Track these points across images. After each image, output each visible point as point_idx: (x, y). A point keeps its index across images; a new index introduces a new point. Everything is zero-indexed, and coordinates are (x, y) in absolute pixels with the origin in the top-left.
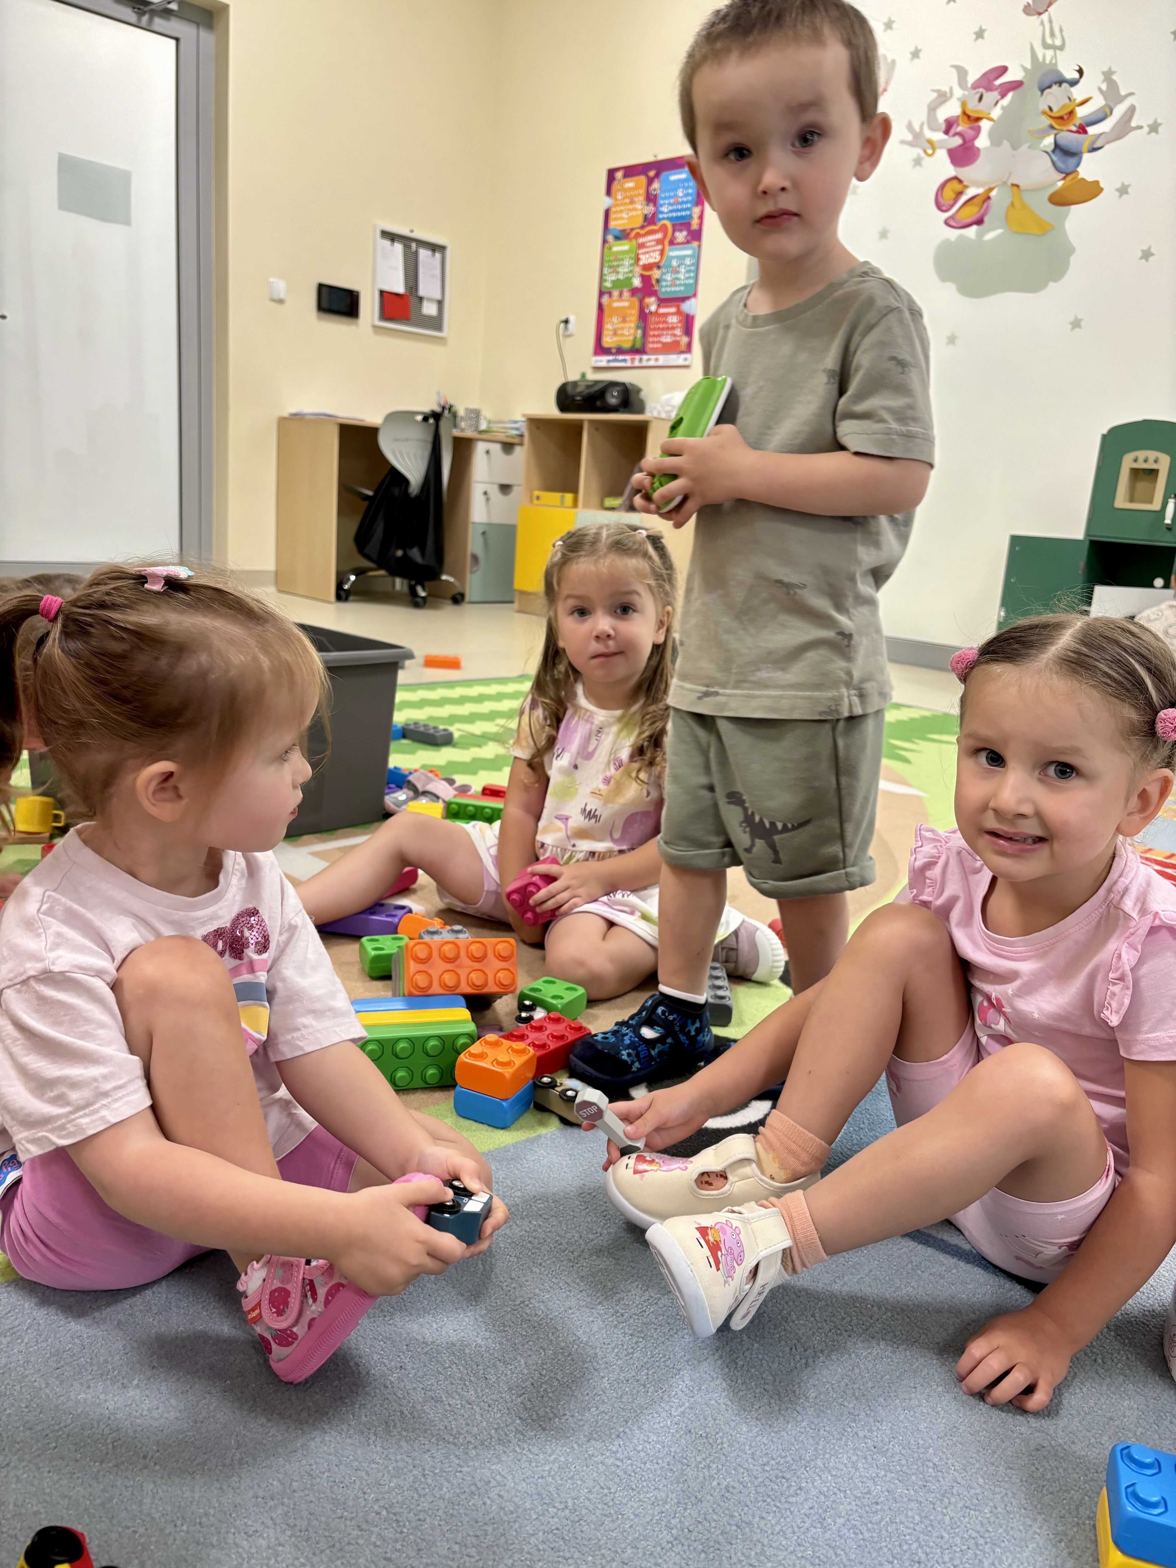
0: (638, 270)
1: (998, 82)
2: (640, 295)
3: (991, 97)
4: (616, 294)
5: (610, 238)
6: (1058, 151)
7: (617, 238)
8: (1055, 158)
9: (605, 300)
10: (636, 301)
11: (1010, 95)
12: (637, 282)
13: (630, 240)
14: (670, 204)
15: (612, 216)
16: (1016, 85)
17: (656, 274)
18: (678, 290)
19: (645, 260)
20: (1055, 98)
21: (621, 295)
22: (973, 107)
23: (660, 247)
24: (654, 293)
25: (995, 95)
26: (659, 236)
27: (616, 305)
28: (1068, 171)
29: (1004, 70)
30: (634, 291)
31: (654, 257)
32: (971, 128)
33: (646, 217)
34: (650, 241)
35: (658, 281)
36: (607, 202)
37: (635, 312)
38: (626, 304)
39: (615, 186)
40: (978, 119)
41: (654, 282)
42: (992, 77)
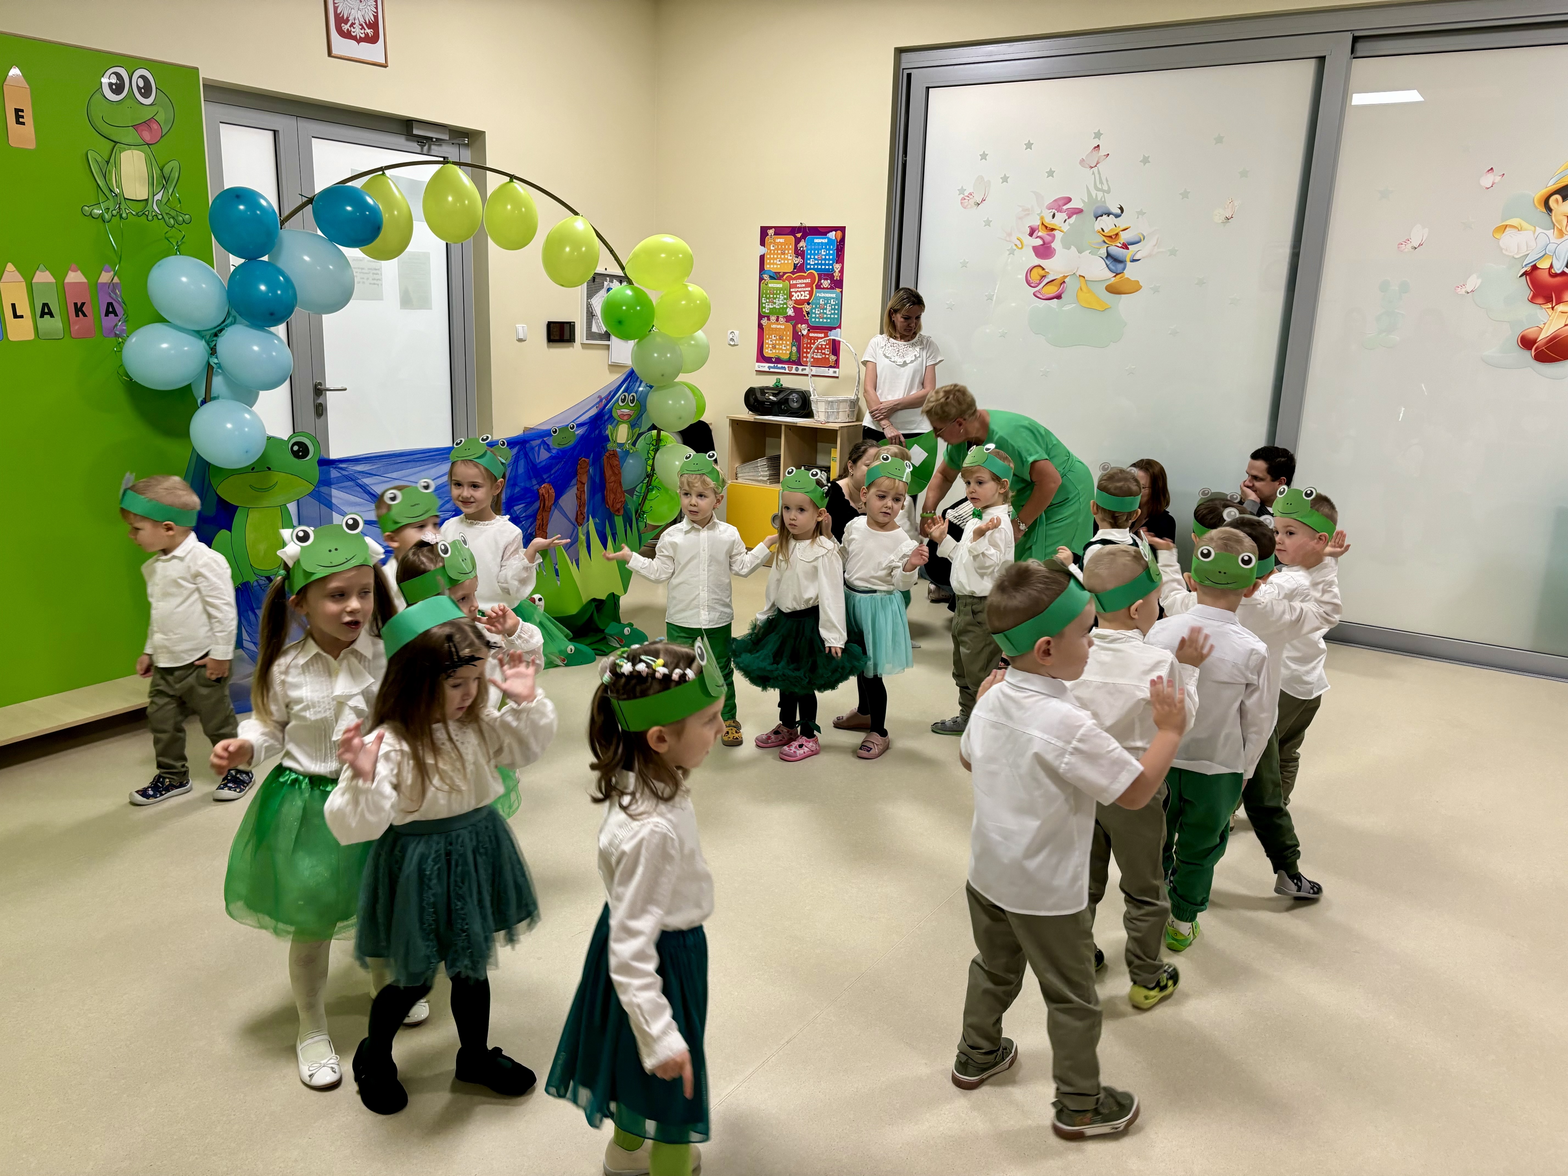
0: (791, 303)
1: (1065, 207)
2: (793, 322)
4: (773, 318)
5: (766, 277)
6: (1109, 258)
7: (771, 278)
8: (1108, 263)
9: (764, 322)
10: (790, 326)
11: (1074, 216)
12: (790, 312)
13: (784, 281)
14: (816, 259)
15: (767, 261)
16: (1079, 211)
17: (806, 308)
18: (824, 322)
19: (795, 296)
20: (1107, 224)
21: (777, 320)
22: (1048, 221)
23: (809, 289)
24: (806, 322)
26: (808, 281)
27: (774, 326)
28: (1118, 272)
29: (1069, 200)
30: (788, 319)
31: (805, 296)
32: (1048, 235)
33: (795, 266)
34: (801, 284)
35: (808, 313)
36: (762, 250)
37: (790, 333)
38: (783, 327)
39: (768, 239)
40: (1053, 230)
41: (805, 313)
42: (1061, 203)
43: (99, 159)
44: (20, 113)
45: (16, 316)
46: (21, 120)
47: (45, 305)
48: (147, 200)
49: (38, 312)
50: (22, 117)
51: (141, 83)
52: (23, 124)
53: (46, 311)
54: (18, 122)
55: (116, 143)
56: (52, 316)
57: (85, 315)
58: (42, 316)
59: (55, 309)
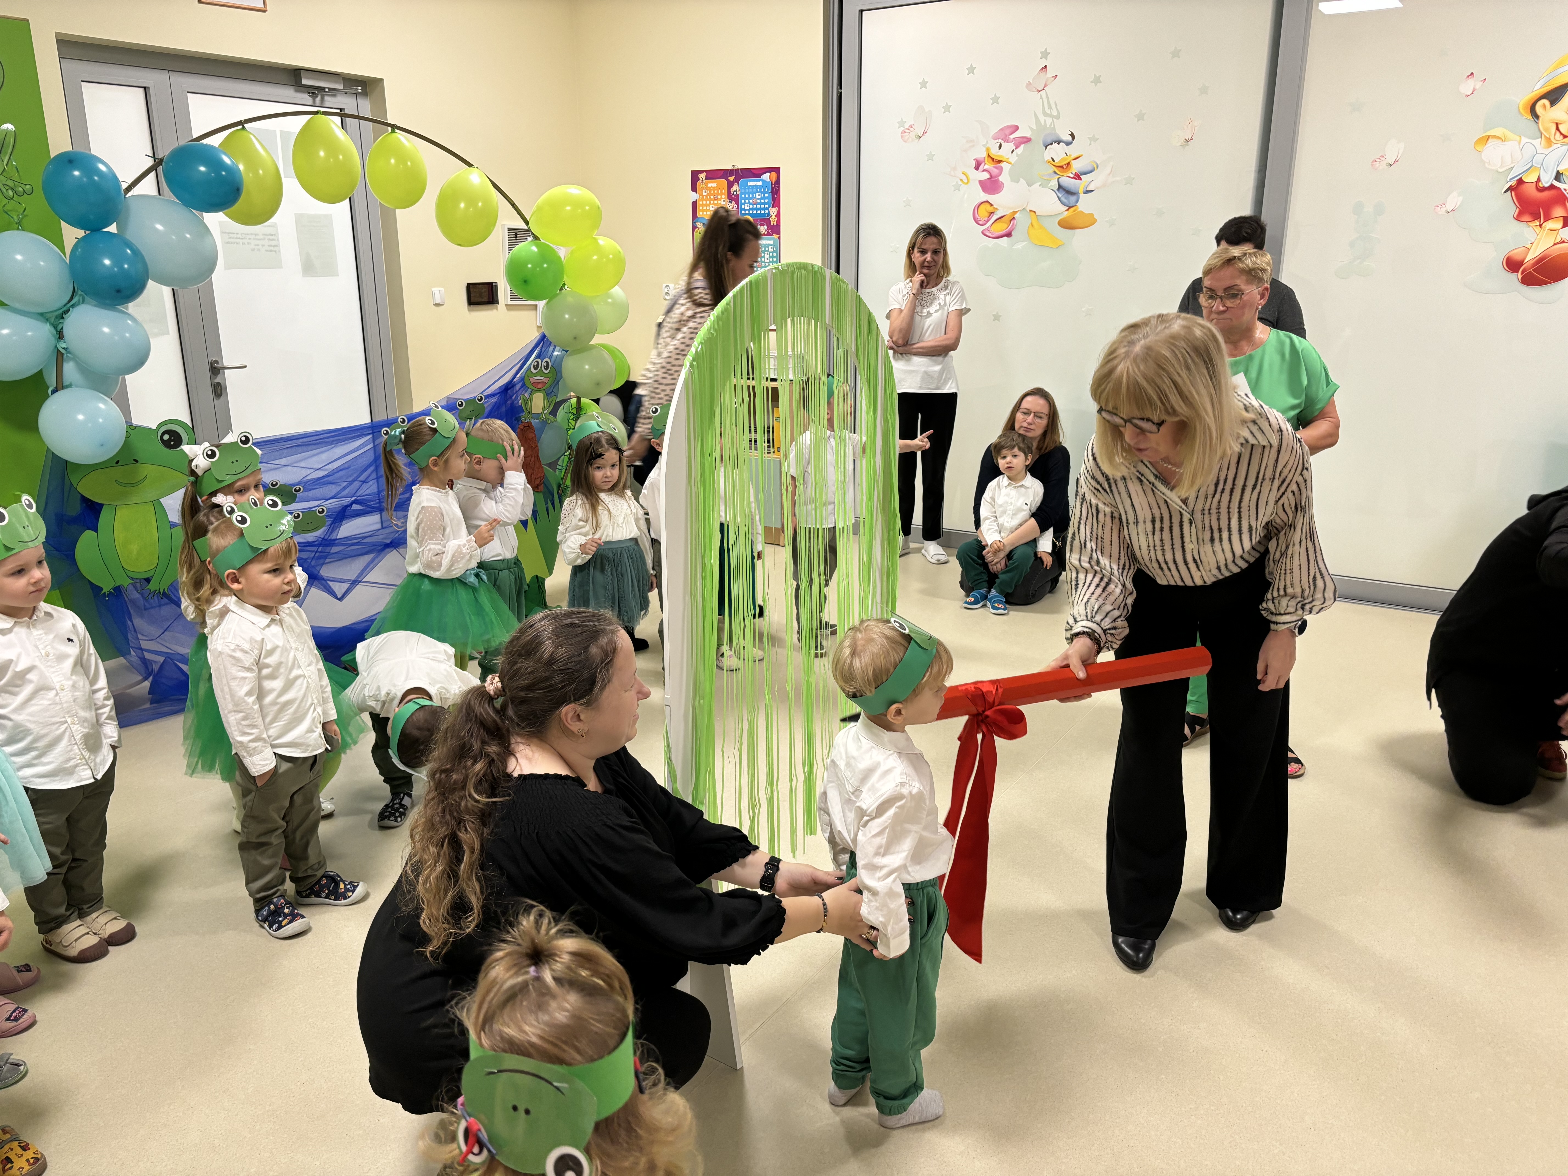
1: (1012, 137)
3: (1008, 147)
6: (1061, 190)
8: (1060, 195)
11: (1022, 146)
14: (751, 204)
15: (699, 208)
16: (1027, 140)
20: (1058, 152)
22: (995, 152)
25: (1011, 146)
28: (1071, 205)
29: (1016, 128)
32: (995, 167)
36: (694, 196)
39: (699, 185)
40: (1000, 162)
42: (1007, 132)
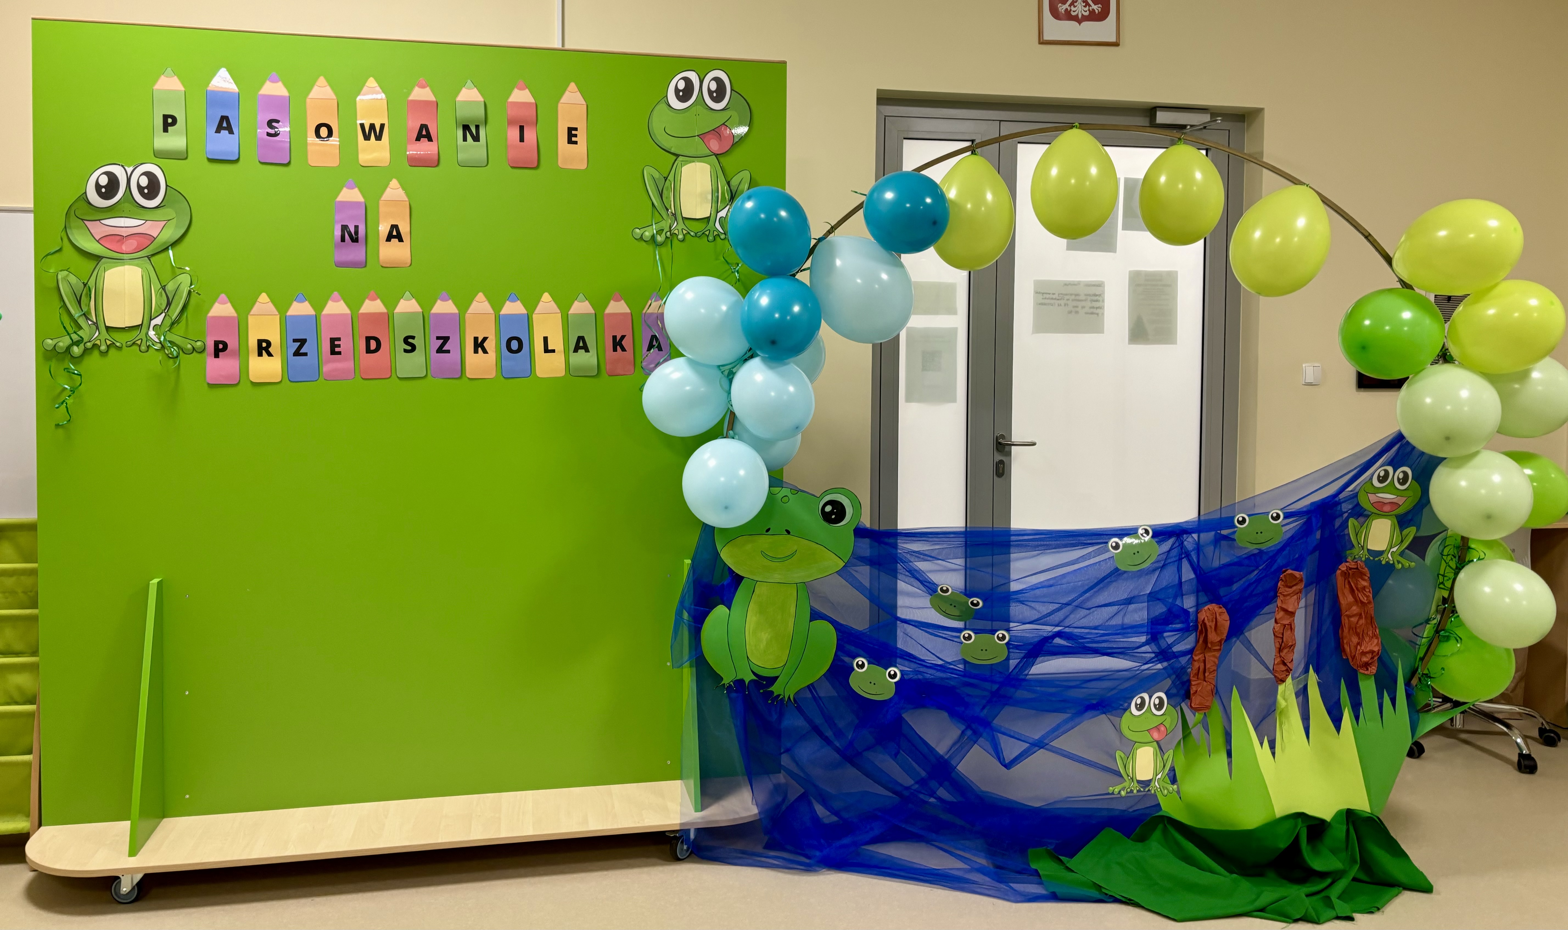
43: (656, 175)
44: (574, 132)
45: (547, 350)
46: (574, 139)
47: (581, 338)
48: (708, 218)
49: (572, 346)
50: (576, 136)
51: (714, 86)
52: (576, 143)
53: (581, 345)
54: (570, 142)
55: (677, 156)
56: (587, 350)
57: (623, 349)
58: (576, 351)
59: (590, 342)
